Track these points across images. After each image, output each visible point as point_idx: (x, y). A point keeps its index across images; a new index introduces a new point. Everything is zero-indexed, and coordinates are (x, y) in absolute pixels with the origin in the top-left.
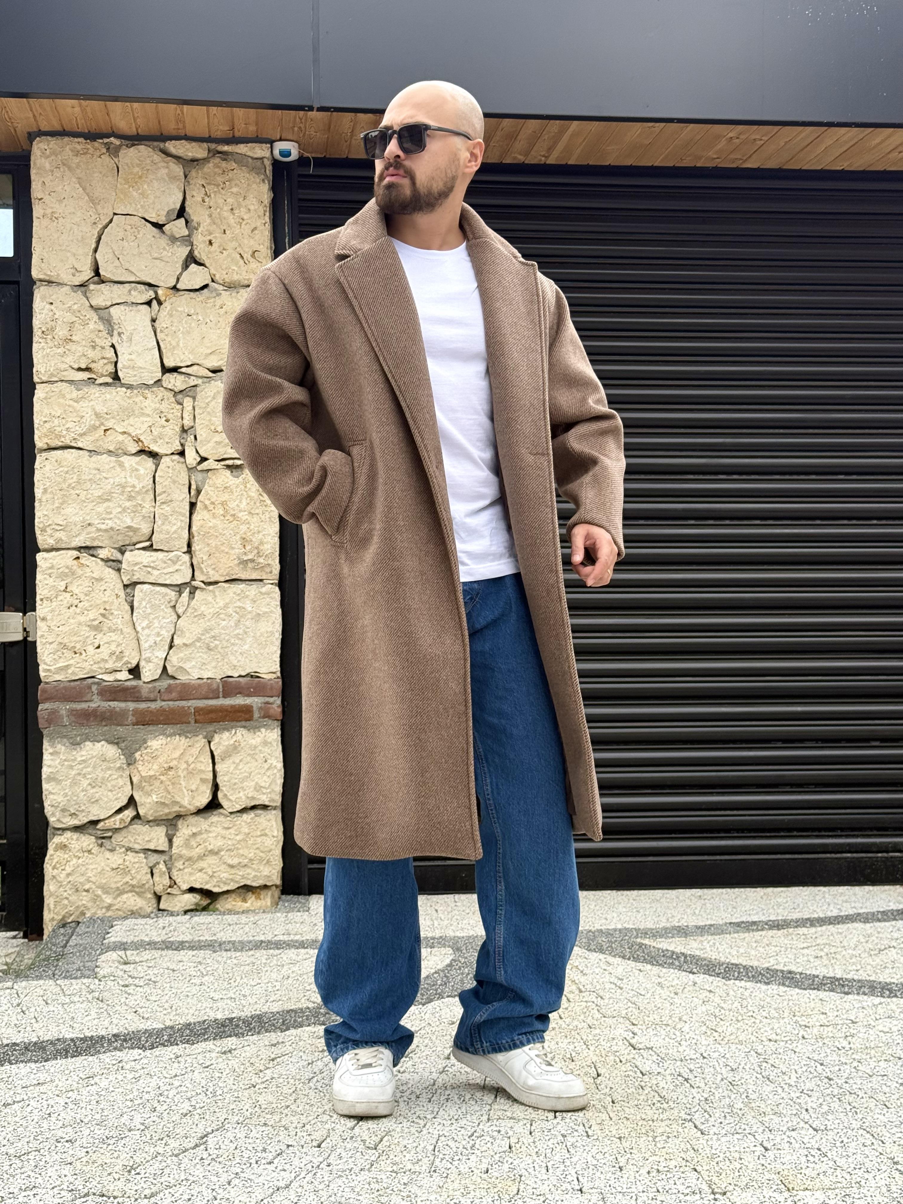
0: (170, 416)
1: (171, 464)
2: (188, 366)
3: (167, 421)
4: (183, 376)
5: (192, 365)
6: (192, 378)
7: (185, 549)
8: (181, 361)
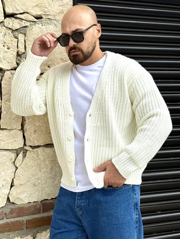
0: (10, 45)
2: (21, 14)
3: (8, 48)
4: (18, 20)
5: (23, 13)
6: (24, 21)
7: (20, 128)
8: (17, 10)
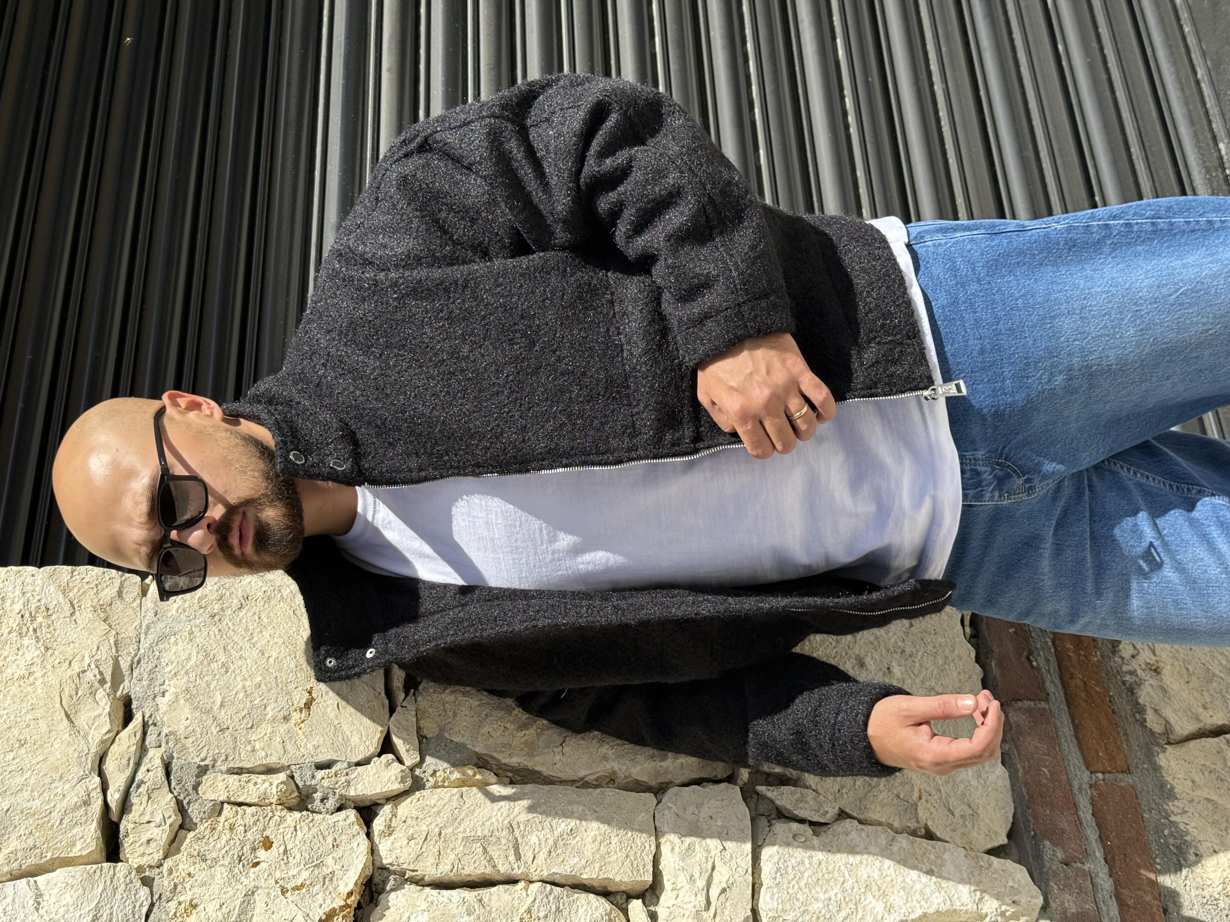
0: (254, 837)
1: (400, 835)
2: (104, 789)
4: (134, 799)
5: (101, 773)
6: (140, 775)
7: (648, 797)
8: (86, 803)
